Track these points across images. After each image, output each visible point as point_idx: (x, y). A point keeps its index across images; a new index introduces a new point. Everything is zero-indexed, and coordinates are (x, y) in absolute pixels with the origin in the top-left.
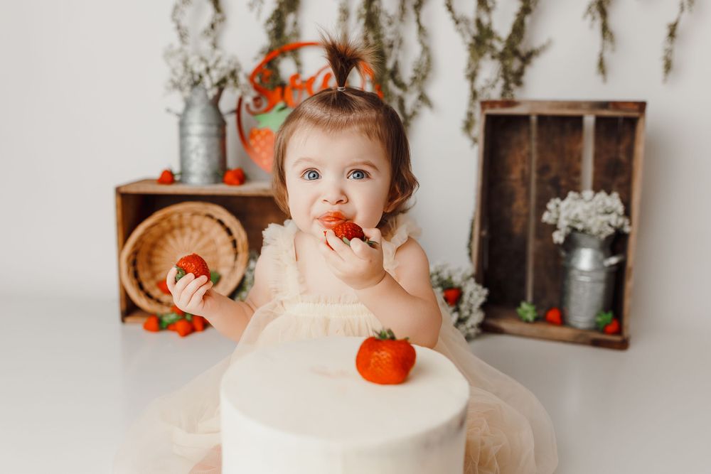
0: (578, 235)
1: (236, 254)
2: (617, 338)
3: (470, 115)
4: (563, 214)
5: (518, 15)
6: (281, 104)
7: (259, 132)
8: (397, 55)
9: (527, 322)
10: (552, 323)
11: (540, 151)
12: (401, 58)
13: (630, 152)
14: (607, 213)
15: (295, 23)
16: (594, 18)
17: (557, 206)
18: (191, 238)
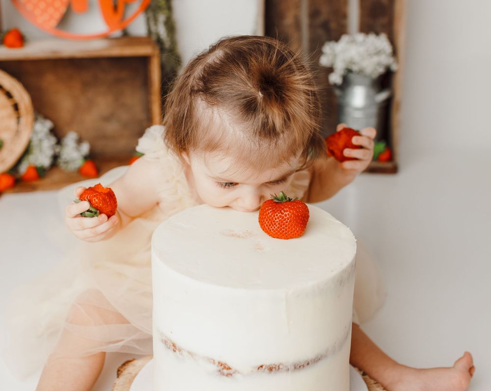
0: (352, 76)
1: (18, 118)
2: (388, 165)
14: (377, 54)
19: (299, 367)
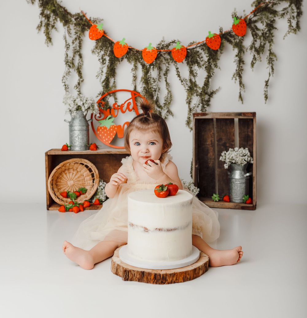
0: (233, 165)
1: (94, 180)
2: (251, 205)
3: (189, 118)
4: (227, 157)
5: (206, 78)
6: (110, 116)
7: (101, 128)
8: (158, 94)
9: (216, 201)
10: (226, 201)
11: (218, 132)
12: (159, 96)
13: (252, 132)
14: (243, 156)
15: (114, 82)
16: (236, 79)
17: (225, 154)
18: (73, 174)
19: (169, 230)
